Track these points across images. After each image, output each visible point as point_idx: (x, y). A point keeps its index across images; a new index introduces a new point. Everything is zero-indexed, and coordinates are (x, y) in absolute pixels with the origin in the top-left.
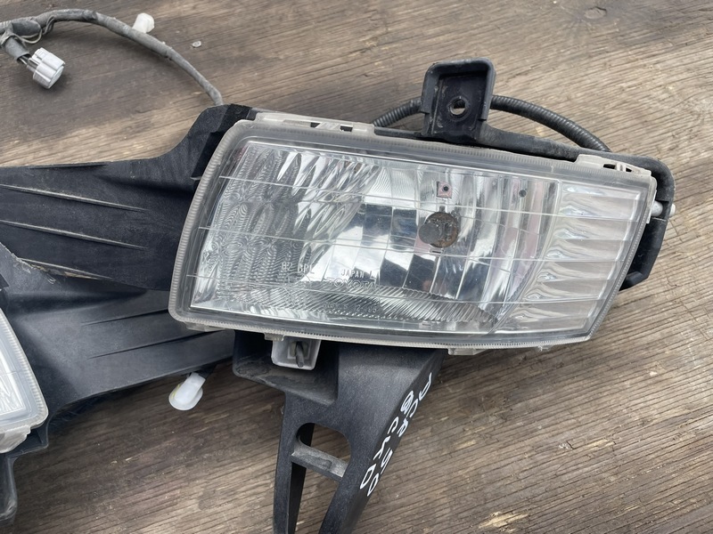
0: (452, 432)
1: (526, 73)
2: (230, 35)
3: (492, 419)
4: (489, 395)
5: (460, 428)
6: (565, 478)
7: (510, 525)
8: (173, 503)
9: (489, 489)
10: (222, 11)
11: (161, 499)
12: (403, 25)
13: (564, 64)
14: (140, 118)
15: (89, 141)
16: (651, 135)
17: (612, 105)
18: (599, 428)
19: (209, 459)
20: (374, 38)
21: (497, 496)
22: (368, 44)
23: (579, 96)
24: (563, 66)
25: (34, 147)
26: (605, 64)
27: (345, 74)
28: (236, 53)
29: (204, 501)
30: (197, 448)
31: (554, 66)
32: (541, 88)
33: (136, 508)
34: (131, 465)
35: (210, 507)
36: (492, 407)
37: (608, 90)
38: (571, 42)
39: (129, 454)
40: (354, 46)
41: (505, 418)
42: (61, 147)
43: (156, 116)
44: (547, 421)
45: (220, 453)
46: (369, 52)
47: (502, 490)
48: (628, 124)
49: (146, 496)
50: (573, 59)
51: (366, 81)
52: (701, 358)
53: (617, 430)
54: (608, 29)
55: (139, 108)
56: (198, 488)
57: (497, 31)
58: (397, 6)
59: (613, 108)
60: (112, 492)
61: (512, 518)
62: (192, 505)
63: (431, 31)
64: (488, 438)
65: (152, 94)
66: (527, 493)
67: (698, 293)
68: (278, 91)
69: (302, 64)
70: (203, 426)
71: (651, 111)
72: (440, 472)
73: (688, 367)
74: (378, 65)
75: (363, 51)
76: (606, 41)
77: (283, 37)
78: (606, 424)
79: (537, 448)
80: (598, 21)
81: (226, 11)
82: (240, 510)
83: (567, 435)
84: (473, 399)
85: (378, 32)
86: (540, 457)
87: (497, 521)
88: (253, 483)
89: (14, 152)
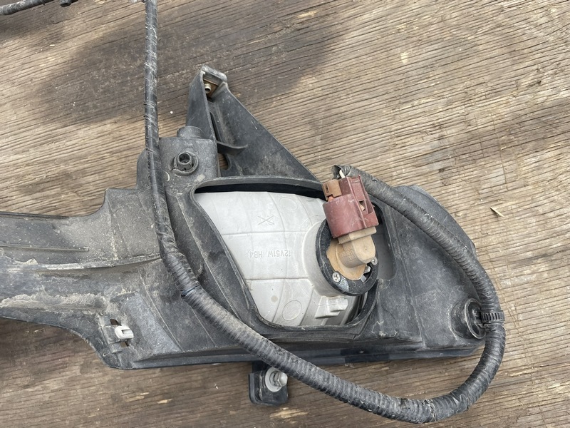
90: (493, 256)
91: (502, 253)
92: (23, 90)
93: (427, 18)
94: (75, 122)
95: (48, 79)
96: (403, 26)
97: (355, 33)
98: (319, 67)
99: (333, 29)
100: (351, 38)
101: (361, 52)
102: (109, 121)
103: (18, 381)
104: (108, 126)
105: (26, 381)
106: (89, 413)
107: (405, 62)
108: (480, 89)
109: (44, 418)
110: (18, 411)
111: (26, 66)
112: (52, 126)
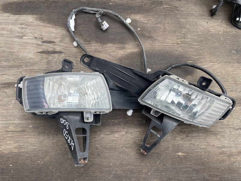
0: (176, 136)
1: (214, 62)
2: (147, 29)
3: (184, 136)
4: (185, 131)
5: (178, 135)
6: (195, 150)
7: (182, 155)
8: (120, 131)
9: (180, 148)
10: (146, 22)
11: (118, 130)
12: (188, 40)
13: (223, 63)
14: (123, 45)
15: (111, 47)
16: (236, 87)
17: (230, 77)
18: (204, 144)
19: (128, 125)
20: (181, 41)
21: (181, 150)
22: (179, 43)
23: (224, 72)
24: (222, 63)
25: (98, 45)
26: (232, 66)
27: (172, 49)
28: (148, 35)
29: (126, 133)
30: (126, 123)
31: (220, 63)
32: (216, 67)
33: (113, 130)
34: (113, 122)
35: (127, 134)
36: (185, 133)
37: (231, 73)
38: (226, 57)
39: (113, 120)
40: (176, 42)
42: (104, 47)
43: (127, 46)
44: (195, 139)
45: (130, 125)
46: (179, 45)
47: (183, 149)
48: (232, 83)
49: (115, 128)
50: (225, 62)
51: (176, 52)
52: (229, 137)
53: (207, 145)
54: (236, 57)
55: (123, 42)
56: (125, 130)
57: (210, 49)
58: (188, 34)
59: (230, 78)
60: (109, 126)
61: (183, 154)
62: (124, 133)
63: (195, 44)
64: (182, 139)
65: (127, 40)
66: (187, 151)
67: (233, 124)
68: (155, 48)
69: (162, 43)
70: (128, 119)
71: (238, 81)
72: (172, 142)
73: (225, 138)
74: (180, 49)
75: (178, 44)
76: (235, 60)
77: (159, 34)
78: (206, 144)
79: (191, 144)
80: (234, 54)
81: (147, 22)
82: (133, 137)
83: (198, 143)
84: (182, 131)
85: (182, 40)
87: (180, 154)
88: (136, 133)
89: (94, 45)
90: (230, 127)
91: (232, 126)
93: (218, 71)
95: (120, 57)
103: (106, 133)
105: (109, 133)
106: (127, 145)
108: (229, 90)
109: (113, 144)
110: (105, 141)
111: (114, 52)
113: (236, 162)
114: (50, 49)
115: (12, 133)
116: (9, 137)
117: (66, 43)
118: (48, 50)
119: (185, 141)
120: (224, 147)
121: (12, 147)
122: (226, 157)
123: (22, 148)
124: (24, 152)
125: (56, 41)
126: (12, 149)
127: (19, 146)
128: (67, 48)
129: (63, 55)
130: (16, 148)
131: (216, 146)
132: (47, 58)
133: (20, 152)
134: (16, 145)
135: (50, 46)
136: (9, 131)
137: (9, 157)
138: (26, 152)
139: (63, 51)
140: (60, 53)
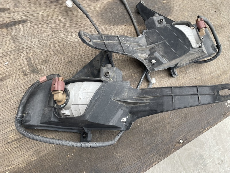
3: (184, 74)
4: (183, 70)
6: (195, 83)
18: (199, 75)
37: (197, 6)
41: (185, 74)
44: (192, 74)
53: (202, 75)
64: (183, 77)
71: (204, 12)
78: (200, 75)
79: (191, 79)
86: (191, 80)
92: (92, 14)
94: (113, 25)
95: (100, 11)
96: (184, 7)
97: (176, 8)
98: (171, 15)
99: (171, 6)
100: (175, 8)
101: (178, 12)
102: (124, 25)
104: (124, 27)
107: (187, 15)
111: (90, 6)
112: (106, 26)
113: (223, 81)
114: (8, 20)
115: (17, 141)
116: (16, 148)
117: (24, 7)
118: (4, 22)
119: (186, 79)
120: (212, 72)
121: (27, 156)
122: (215, 80)
123: (39, 152)
124: (45, 155)
125: (9, 7)
126: (29, 159)
127: (36, 151)
128: (29, 14)
129: (28, 24)
130: (32, 155)
131: (207, 73)
132: (10, 34)
133: (41, 157)
134: (31, 152)
135: (5, 16)
136: (12, 142)
137: (30, 169)
138: (48, 153)
139: (26, 18)
140: (23, 22)
